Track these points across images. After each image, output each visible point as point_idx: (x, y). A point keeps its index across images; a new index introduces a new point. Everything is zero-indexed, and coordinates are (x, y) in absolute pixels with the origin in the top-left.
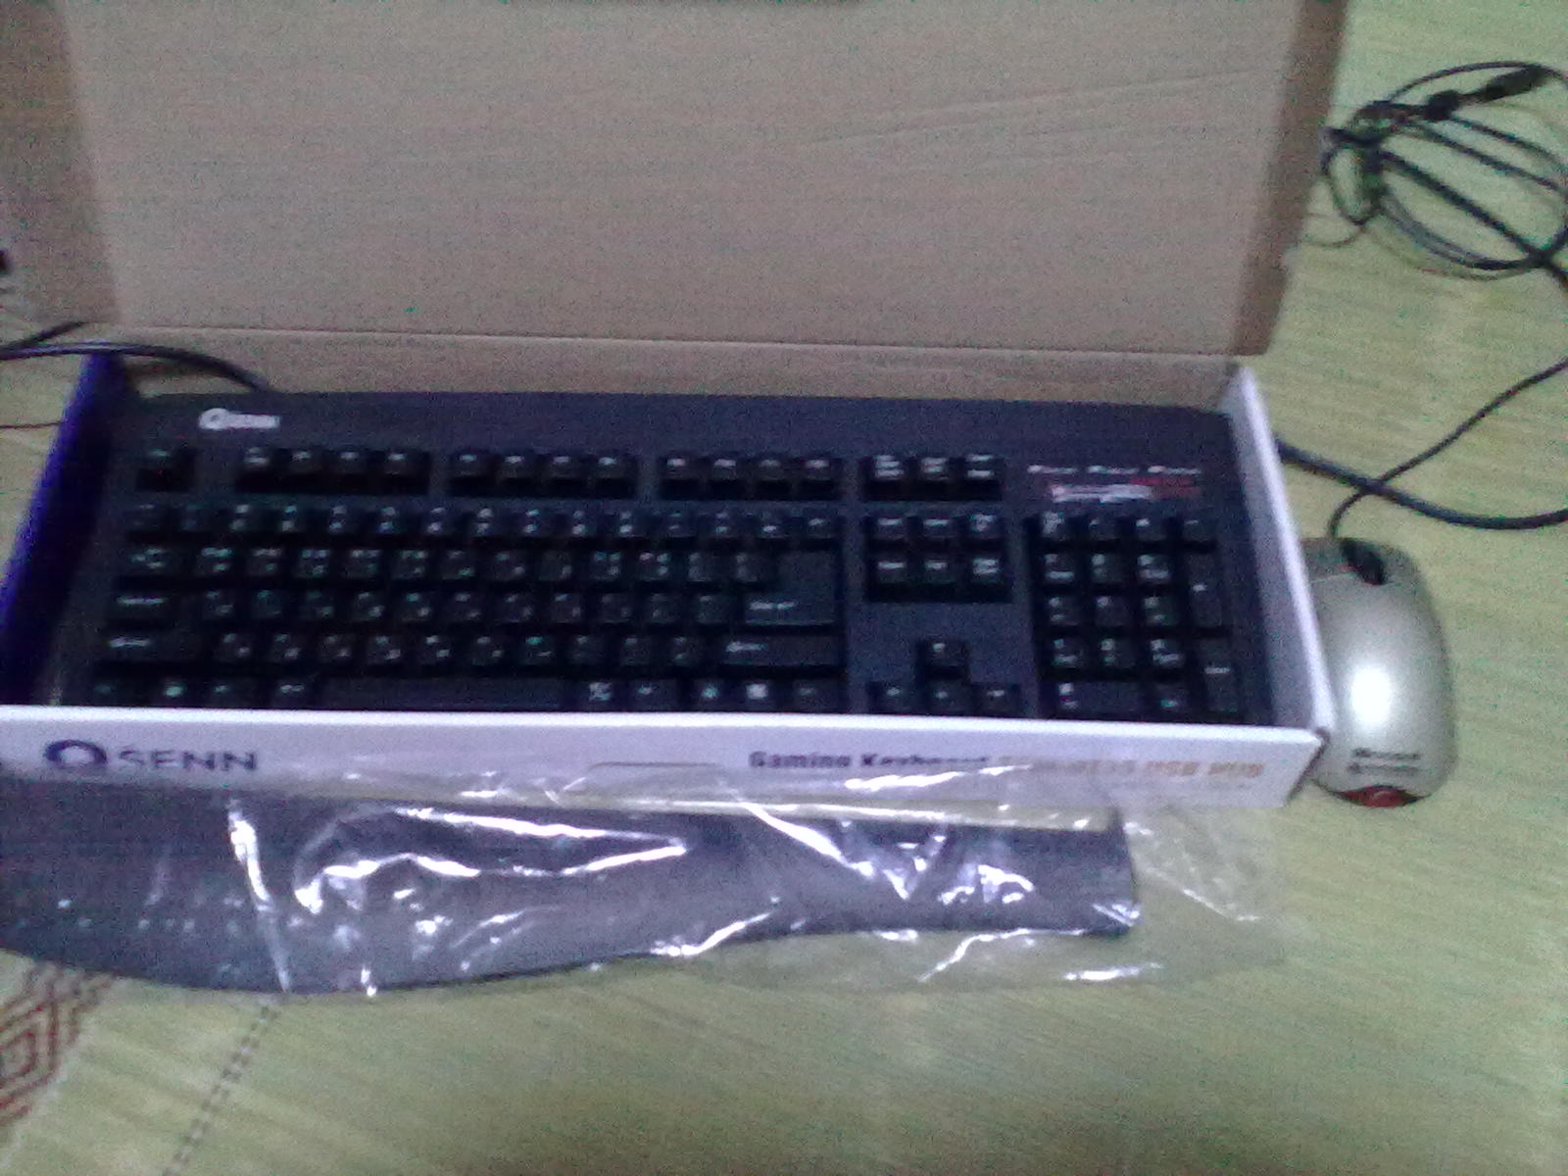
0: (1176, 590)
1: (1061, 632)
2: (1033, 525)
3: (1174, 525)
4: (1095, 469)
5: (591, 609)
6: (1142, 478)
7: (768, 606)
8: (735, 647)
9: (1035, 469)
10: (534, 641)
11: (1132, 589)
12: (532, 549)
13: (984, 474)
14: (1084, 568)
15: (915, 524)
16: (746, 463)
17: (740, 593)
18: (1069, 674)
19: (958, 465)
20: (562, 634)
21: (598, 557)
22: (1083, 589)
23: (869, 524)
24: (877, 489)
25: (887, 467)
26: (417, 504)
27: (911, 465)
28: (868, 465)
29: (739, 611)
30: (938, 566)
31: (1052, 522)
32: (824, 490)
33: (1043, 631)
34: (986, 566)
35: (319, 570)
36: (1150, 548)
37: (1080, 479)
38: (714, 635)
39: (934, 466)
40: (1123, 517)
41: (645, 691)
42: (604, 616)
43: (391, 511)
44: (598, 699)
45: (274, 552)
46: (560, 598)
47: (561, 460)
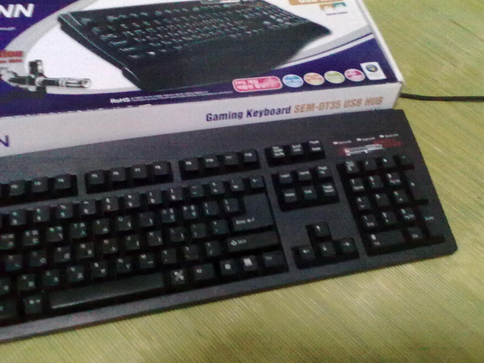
0: (405, 187)
1: (365, 212)
2: (342, 168)
3: (397, 158)
4: (359, 140)
5: (165, 236)
6: (378, 140)
7: (243, 222)
8: (234, 243)
9: (336, 143)
10: (144, 257)
11: (388, 189)
12: (133, 213)
13: (319, 149)
14: (367, 183)
15: (295, 174)
16: (220, 158)
17: (229, 218)
18: (373, 230)
19: (306, 146)
20: (156, 251)
21: (164, 212)
22: (369, 192)
23: (276, 178)
24: (274, 162)
25: (278, 152)
26: (75, 201)
27: (287, 149)
28: (269, 152)
29: (231, 225)
30: (310, 192)
31: (350, 165)
32: (254, 165)
33: (358, 214)
34: (328, 189)
35: (35, 241)
36: (390, 171)
37: (355, 145)
38: (222, 239)
39: (297, 149)
40: (377, 157)
41: (199, 271)
42: (173, 239)
43: (63, 207)
44: (179, 279)
45: (11, 236)
46: (151, 234)
47: (137, 170)
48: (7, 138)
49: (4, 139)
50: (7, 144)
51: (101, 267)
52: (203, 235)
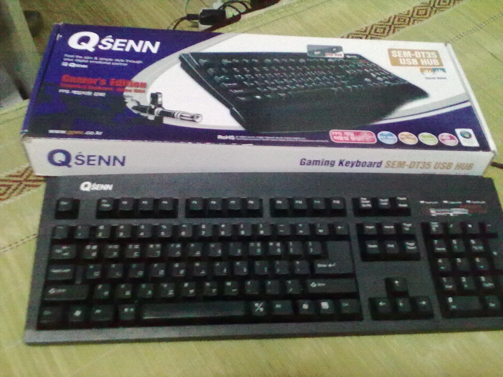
0: (486, 255)
1: (444, 274)
2: (426, 227)
3: (482, 226)
4: (445, 202)
5: (251, 268)
6: (464, 205)
7: (325, 266)
8: (313, 285)
9: (422, 202)
10: (229, 284)
11: (470, 255)
12: (224, 240)
13: (405, 205)
14: (449, 246)
15: (379, 227)
16: (309, 201)
17: (312, 259)
18: (450, 293)
19: (393, 201)
20: (241, 280)
21: (252, 244)
22: (451, 255)
23: (360, 227)
24: (360, 212)
25: (366, 203)
26: (174, 222)
27: (374, 201)
28: (356, 202)
29: (312, 267)
30: (392, 246)
31: (435, 226)
32: (340, 212)
33: (436, 274)
34: (411, 246)
35: (136, 254)
36: (474, 237)
37: (440, 206)
38: (303, 279)
39: (384, 202)
40: (462, 221)
41: (278, 306)
42: (257, 272)
43: (164, 227)
44: (259, 311)
45: (116, 247)
46: (238, 263)
47: (233, 202)
48: (124, 158)
49: (121, 160)
50: (122, 164)
51: (190, 288)
52: (286, 272)
